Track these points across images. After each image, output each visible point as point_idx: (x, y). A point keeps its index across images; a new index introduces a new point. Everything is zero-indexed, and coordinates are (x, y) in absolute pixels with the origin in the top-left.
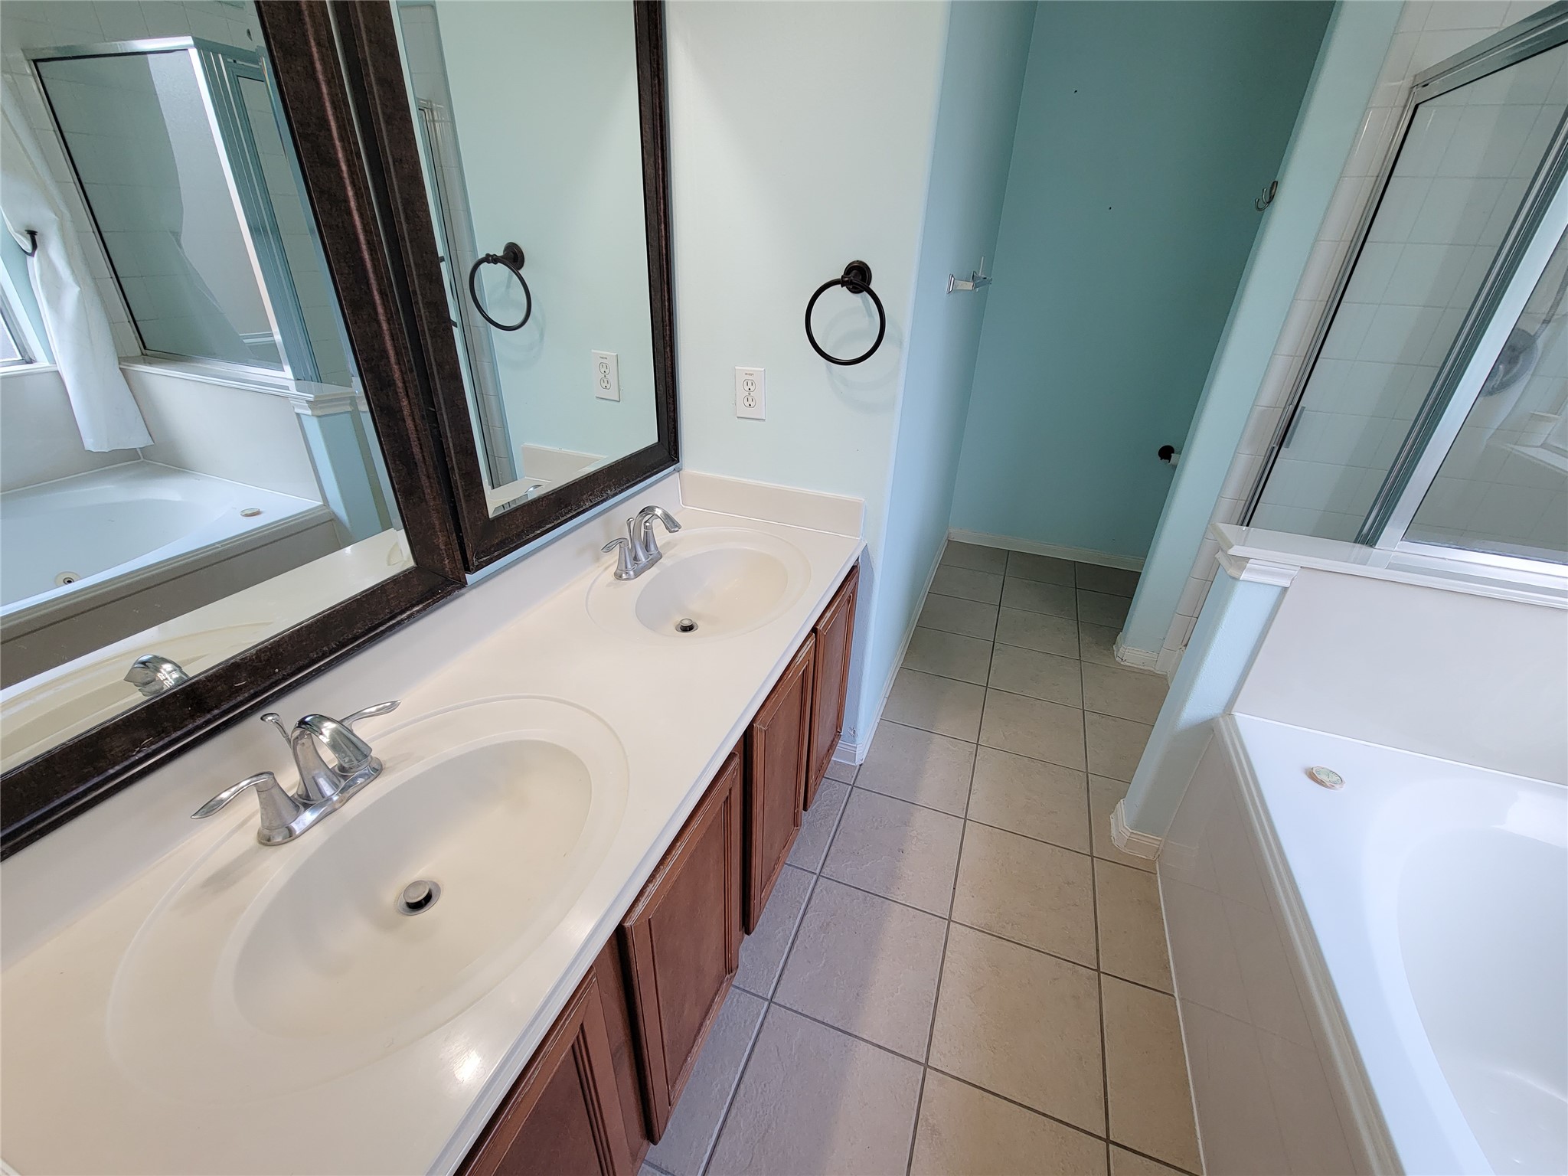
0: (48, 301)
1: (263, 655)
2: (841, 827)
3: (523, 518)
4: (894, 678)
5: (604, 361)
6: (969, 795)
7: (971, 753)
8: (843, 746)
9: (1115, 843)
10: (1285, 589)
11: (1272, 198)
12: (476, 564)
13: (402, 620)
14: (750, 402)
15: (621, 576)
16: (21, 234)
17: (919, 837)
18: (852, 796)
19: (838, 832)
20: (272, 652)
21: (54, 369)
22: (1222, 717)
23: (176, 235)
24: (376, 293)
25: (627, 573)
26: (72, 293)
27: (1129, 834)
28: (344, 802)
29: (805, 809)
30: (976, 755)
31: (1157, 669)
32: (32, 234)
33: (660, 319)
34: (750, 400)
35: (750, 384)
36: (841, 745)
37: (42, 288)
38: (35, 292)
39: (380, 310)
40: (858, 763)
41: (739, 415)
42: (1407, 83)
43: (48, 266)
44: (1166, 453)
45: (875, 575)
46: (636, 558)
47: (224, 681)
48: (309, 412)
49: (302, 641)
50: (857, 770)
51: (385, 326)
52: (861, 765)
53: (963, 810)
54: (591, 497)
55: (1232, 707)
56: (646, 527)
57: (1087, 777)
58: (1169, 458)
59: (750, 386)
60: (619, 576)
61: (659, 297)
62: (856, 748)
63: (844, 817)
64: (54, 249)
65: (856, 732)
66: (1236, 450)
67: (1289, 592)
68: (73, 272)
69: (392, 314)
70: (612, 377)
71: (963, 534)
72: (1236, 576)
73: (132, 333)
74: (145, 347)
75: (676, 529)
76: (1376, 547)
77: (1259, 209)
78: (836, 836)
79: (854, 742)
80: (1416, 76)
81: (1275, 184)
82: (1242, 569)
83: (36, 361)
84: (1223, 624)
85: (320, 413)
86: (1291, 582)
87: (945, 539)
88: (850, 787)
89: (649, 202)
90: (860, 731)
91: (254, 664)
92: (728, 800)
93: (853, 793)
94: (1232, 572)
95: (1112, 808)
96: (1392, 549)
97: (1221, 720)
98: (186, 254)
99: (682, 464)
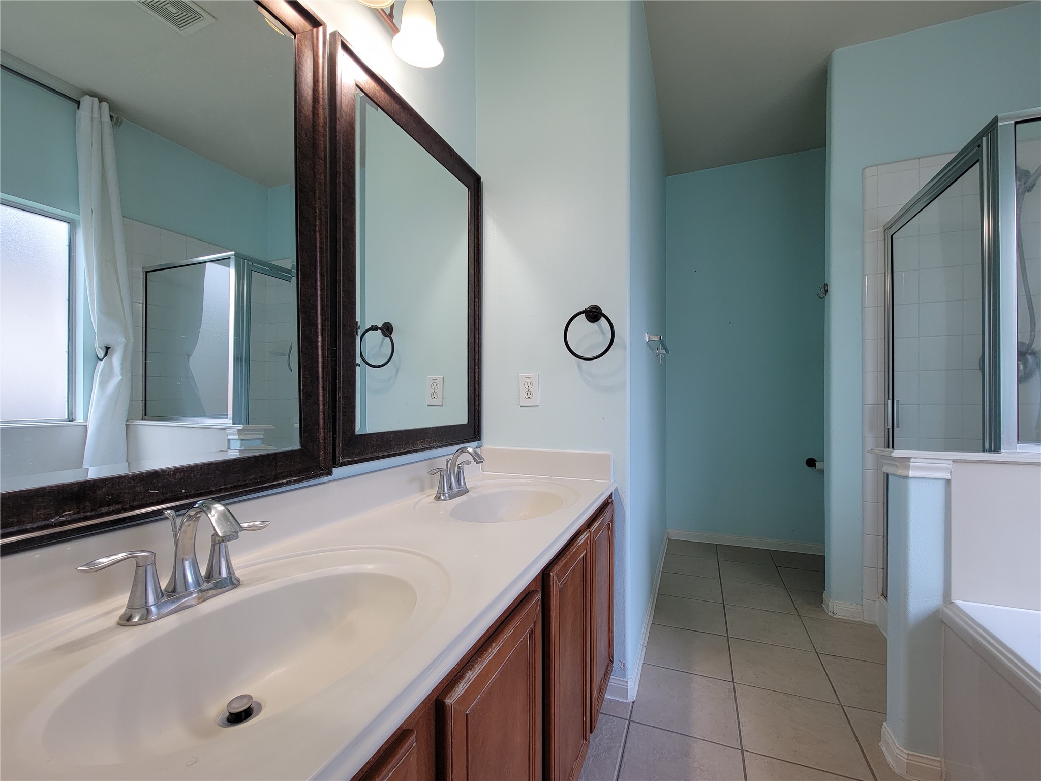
0: (100, 384)
1: (178, 474)
2: (625, 760)
3: (377, 441)
4: (649, 628)
5: (434, 381)
6: (739, 727)
7: (730, 690)
8: (615, 682)
9: (896, 771)
10: (948, 482)
11: (826, 292)
12: (341, 461)
13: (282, 483)
14: (529, 395)
15: (439, 498)
16: (102, 349)
17: (702, 768)
18: (630, 730)
19: (623, 764)
20: (185, 475)
21: (85, 424)
22: (945, 607)
23: (189, 356)
24: (318, 274)
25: (444, 495)
26: (117, 378)
27: (906, 756)
28: (202, 600)
29: (591, 732)
30: (735, 692)
31: (866, 620)
32: (108, 348)
33: (473, 348)
34: (529, 394)
35: (529, 383)
36: (614, 681)
37: (99, 378)
38: (95, 377)
39: (319, 283)
40: (631, 700)
41: (521, 405)
42: (881, 229)
43: (110, 366)
44: (811, 463)
45: (626, 511)
46: (450, 488)
47: (144, 484)
48: (237, 437)
49: (209, 474)
50: (630, 708)
51: (319, 293)
52: (633, 702)
53: (737, 742)
54: (422, 444)
55: (950, 597)
56: (459, 468)
57: (843, 709)
58: (814, 465)
59: (529, 385)
60: (438, 498)
61: (473, 336)
62: (627, 682)
63: (626, 750)
64: (116, 359)
65: (626, 665)
66: (862, 435)
67: (952, 482)
68: (122, 368)
69: (324, 286)
70: (439, 391)
71: (680, 533)
72: (905, 475)
73: (141, 407)
74: (145, 415)
75: (482, 460)
76: (1002, 451)
77: (822, 298)
78: (622, 768)
79: (624, 676)
80: (884, 226)
81: (825, 285)
82: (908, 468)
83: (75, 420)
84: (911, 517)
85: (243, 437)
86: (951, 475)
87: (666, 537)
88: (627, 722)
89: (470, 286)
90: (630, 664)
91: (170, 479)
92: (532, 632)
93: (630, 727)
94: (901, 472)
95: (878, 735)
96: (1015, 451)
97: (945, 609)
98: (190, 365)
99: (482, 443)
